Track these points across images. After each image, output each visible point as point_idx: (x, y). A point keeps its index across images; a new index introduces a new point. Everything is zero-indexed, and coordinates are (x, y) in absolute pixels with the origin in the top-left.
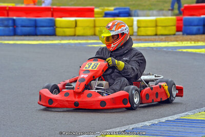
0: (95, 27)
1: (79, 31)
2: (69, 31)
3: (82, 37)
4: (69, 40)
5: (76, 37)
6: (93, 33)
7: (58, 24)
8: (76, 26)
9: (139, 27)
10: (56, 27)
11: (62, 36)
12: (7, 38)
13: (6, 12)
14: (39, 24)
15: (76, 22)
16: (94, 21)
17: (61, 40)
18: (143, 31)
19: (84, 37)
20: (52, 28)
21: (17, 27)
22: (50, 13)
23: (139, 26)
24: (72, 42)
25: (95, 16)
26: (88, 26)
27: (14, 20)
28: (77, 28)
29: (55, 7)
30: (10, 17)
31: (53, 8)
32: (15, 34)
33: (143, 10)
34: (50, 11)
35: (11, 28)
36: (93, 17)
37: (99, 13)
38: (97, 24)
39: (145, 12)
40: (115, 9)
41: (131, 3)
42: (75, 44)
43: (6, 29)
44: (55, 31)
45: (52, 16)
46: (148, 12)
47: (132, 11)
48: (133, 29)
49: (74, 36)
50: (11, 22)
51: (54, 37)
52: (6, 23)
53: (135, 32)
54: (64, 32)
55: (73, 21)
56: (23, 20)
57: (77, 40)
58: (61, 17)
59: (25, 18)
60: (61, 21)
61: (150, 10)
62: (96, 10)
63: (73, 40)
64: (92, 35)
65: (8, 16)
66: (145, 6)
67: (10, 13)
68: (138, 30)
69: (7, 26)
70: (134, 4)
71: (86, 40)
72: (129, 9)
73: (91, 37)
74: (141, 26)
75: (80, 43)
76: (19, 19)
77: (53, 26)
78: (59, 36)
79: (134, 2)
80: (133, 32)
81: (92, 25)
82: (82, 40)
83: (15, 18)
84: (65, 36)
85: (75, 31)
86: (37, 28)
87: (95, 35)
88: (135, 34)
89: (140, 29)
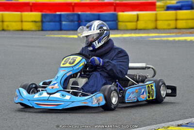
0: (156, 20)
1: (141, 25)
2: (131, 25)
3: (144, 31)
4: (131, 33)
5: (137, 31)
6: (154, 27)
7: (120, 18)
8: (138, 20)
10: (119, 21)
11: (124, 30)
12: (72, 32)
13: (71, 8)
14: (102, 18)
15: (138, 16)
16: (156, 14)
17: (122, 34)
19: (146, 31)
20: (114, 22)
21: (82, 21)
22: (113, 7)
24: (133, 35)
25: (157, 9)
26: (149, 20)
27: (79, 15)
28: (139, 22)
29: (118, 2)
30: (75, 13)
31: (116, 3)
35: (76, 23)
36: (154, 10)
37: (160, 7)
38: (159, 18)
40: (177, 3)
42: (137, 38)
43: (72, 23)
44: (117, 25)
45: (115, 11)
49: (136, 30)
50: (76, 17)
51: (116, 31)
52: (71, 18)
54: (126, 26)
55: (134, 15)
56: (87, 15)
57: (138, 33)
58: (123, 11)
59: (89, 13)
60: (123, 15)
62: (158, 4)
63: (135, 33)
64: (154, 29)
65: (73, 11)
67: (76, 9)
69: (72, 21)
71: (147, 33)
72: (192, 2)
73: (153, 30)
75: (141, 37)
76: (84, 14)
77: (115, 21)
78: (121, 30)
81: (154, 19)
82: (143, 34)
83: (80, 13)
84: (127, 30)
85: (137, 25)
87: (156, 28)
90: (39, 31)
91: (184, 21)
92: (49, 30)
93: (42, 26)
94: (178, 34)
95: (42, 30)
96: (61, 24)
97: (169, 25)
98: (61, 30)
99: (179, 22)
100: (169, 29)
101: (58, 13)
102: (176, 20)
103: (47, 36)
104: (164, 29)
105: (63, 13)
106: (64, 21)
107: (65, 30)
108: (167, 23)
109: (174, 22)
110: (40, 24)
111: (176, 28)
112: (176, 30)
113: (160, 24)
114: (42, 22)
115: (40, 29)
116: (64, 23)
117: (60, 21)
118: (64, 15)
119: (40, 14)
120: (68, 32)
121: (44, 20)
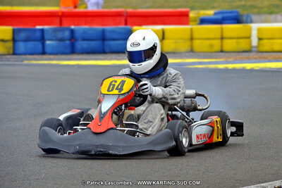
0: (192, 39)
6: (189, 49)
8: (163, 38)
9: (260, 39)
13: (58, 19)
14: (108, 35)
15: (163, 32)
16: (191, 30)
18: (267, 45)
21: (76, 40)
22: (123, 19)
23: (261, 37)
25: (191, 23)
26: (181, 39)
27: (72, 31)
28: (165, 41)
29: (130, 10)
30: (66, 26)
31: (127, 12)
32: (72, 51)
33: (259, 13)
34: (123, 16)
35: (68, 42)
36: (187, 23)
38: (196, 35)
39: (263, 17)
40: (215, 14)
41: (238, 3)
43: (62, 43)
45: (126, 24)
46: (269, 17)
47: (242, 16)
48: (251, 42)
50: (67, 34)
52: (60, 35)
53: (255, 47)
55: (159, 30)
56: (84, 31)
58: (140, 25)
59: (86, 27)
61: (271, 13)
62: (192, 15)
64: (188, 52)
65: (61, 24)
66: (262, 8)
67: (65, 21)
68: (259, 44)
69: (61, 40)
70: (243, 6)
72: (238, 12)
73: (187, 54)
74: (264, 37)
76: (79, 30)
79: (243, 3)
80: (252, 47)
81: (189, 37)
83: (73, 27)
86: (106, 42)
87: (192, 51)
88: (253, 49)
89: (262, 42)
90: (9, 54)
91: (234, 41)
92: (25, 54)
93: (14, 47)
94: (229, 60)
95: (14, 54)
96: (43, 45)
97: (211, 46)
98: (44, 53)
99: (226, 41)
100: (211, 52)
101: (38, 27)
102: (222, 38)
103: (26, 62)
104: (205, 52)
105: (46, 27)
106: (49, 40)
107: (50, 54)
108: (207, 42)
109: (219, 41)
110: (11, 44)
111: (222, 51)
112: (221, 54)
113: (198, 45)
114: (14, 40)
115: (11, 51)
116: (48, 42)
117: (43, 40)
118: (47, 30)
119: (10, 28)
120: (56, 57)
121: (17, 38)
